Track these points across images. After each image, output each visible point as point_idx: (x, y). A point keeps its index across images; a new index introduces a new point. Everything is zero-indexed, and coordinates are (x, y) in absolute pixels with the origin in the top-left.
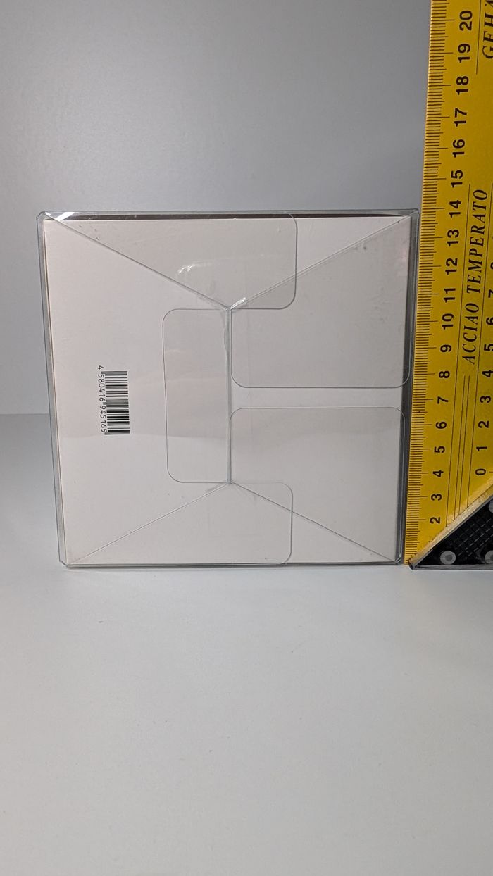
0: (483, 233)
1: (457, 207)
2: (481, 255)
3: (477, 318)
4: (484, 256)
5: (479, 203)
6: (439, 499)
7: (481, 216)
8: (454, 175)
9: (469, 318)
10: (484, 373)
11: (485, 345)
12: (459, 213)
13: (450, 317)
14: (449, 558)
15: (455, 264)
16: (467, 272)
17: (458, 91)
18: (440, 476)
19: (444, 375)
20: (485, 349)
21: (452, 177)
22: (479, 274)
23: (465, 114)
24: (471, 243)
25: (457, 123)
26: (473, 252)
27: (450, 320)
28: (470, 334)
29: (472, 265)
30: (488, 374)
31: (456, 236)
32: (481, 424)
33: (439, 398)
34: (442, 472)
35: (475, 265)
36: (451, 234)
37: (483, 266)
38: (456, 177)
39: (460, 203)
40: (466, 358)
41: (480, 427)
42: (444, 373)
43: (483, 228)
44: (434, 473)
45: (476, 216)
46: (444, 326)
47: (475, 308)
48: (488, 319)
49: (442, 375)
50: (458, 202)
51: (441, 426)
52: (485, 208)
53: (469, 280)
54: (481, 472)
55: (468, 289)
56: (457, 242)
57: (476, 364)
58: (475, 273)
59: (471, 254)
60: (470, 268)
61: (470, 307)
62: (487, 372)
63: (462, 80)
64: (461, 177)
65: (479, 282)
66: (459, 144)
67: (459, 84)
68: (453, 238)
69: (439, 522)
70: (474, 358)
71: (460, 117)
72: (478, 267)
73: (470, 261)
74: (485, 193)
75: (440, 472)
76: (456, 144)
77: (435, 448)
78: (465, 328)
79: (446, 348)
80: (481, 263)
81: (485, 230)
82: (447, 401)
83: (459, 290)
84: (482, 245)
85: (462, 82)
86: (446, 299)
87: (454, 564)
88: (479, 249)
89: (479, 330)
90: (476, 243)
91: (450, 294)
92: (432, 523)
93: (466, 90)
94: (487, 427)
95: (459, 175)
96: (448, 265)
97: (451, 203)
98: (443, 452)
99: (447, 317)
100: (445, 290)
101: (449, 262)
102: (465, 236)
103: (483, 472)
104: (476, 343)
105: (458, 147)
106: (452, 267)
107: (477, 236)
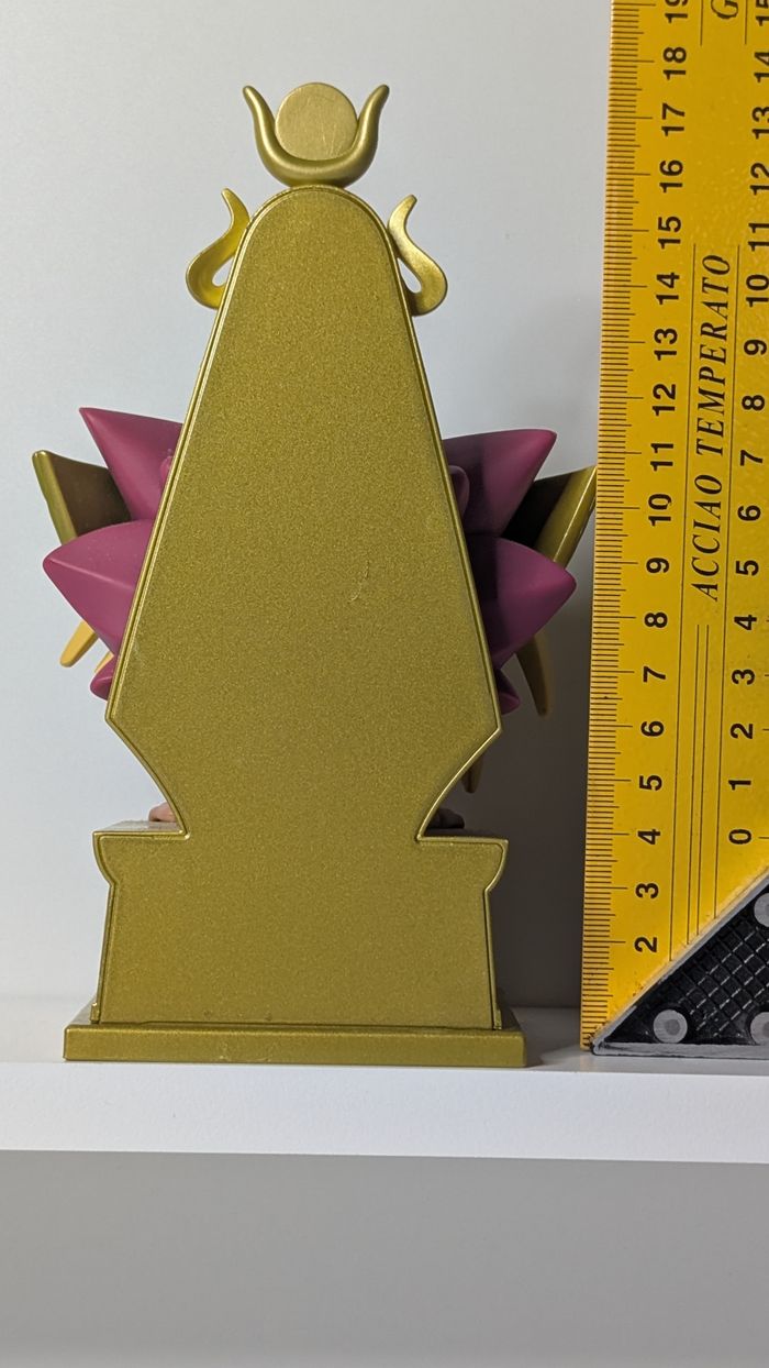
0: (724, 337)
1: (671, 286)
2: (723, 381)
3: (718, 505)
4: (729, 381)
5: (713, 279)
6: (653, 896)
7: (719, 305)
8: (664, 225)
9: (702, 504)
10: (738, 620)
11: (738, 563)
12: (676, 297)
13: (663, 502)
14: (672, 1027)
15: (672, 396)
16: (696, 412)
17: (668, 73)
18: (653, 842)
19: (656, 620)
20: (738, 571)
21: (660, 227)
22: (719, 417)
23: (682, 114)
24: (702, 355)
25: (666, 129)
26: (705, 373)
27: (664, 507)
28: (708, 537)
29: (706, 400)
30: (746, 623)
31: (672, 342)
32: (737, 731)
33: (647, 670)
34: (658, 834)
35: (712, 401)
36: (660, 336)
37: (726, 403)
38: (668, 229)
39: (677, 277)
40: (699, 586)
41: (735, 736)
42: (655, 617)
43: (724, 328)
44: (641, 834)
45: (709, 305)
46: (653, 519)
47: (715, 487)
48: (741, 509)
49: (651, 620)
50: (673, 277)
51: (652, 730)
52: (726, 290)
53: (700, 429)
54: (741, 837)
55: (699, 446)
56: (674, 353)
57: (722, 600)
58: (711, 416)
59: (702, 377)
60: (701, 406)
61: (702, 483)
62: (744, 619)
63: (674, 54)
64: (677, 230)
65: (721, 433)
66: (672, 169)
67: (669, 60)
68: (665, 345)
69: (653, 949)
70: (715, 587)
71: (673, 119)
72: (717, 404)
73: (702, 392)
74: (726, 263)
75: (654, 833)
76: (666, 168)
77: (641, 778)
78: (696, 524)
79: (657, 565)
80: (722, 396)
81: (728, 332)
82: (663, 677)
83: (679, 447)
84: (723, 360)
85: (674, 57)
86: (655, 464)
87: (685, 1041)
88: (719, 370)
89: (723, 529)
90: (711, 357)
91: (663, 455)
92: (640, 949)
93: (683, 72)
94: (749, 736)
95: (673, 224)
96: (658, 397)
97: (660, 278)
98: (657, 788)
99: (660, 502)
100: (654, 446)
101: (660, 391)
102: (690, 343)
103: (745, 837)
104: (719, 556)
105: (671, 173)
106: (665, 401)
107: (713, 344)
